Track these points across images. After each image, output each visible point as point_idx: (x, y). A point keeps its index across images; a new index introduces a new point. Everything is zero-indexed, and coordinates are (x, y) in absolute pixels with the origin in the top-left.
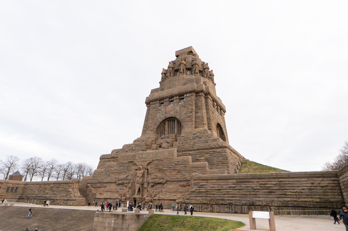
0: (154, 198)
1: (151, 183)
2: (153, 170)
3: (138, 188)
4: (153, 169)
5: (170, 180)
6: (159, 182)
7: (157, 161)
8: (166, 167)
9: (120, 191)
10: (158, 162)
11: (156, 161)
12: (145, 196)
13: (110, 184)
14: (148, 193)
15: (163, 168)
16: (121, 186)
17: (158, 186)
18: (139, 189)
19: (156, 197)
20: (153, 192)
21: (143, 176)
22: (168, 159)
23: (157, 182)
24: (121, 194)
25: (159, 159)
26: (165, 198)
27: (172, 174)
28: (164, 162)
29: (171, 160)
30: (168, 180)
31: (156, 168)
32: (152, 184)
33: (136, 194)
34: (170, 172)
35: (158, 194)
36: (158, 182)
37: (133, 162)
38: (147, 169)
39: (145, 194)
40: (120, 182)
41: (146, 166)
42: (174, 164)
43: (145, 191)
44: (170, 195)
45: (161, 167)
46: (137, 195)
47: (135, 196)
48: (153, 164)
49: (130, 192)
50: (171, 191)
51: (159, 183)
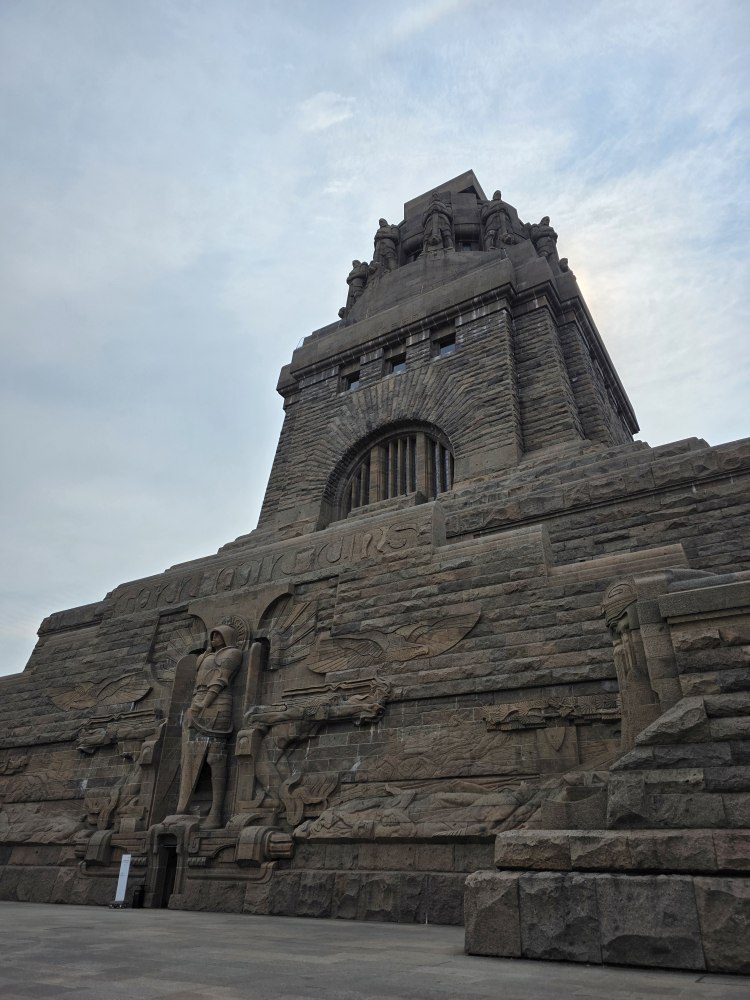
0: (298, 832)
1: (282, 721)
2: (297, 642)
3: (199, 761)
4: (298, 635)
5: (413, 695)
6: (337, 710)
7: (323, 585)
8: (382, 611)
9: (92, 790)
10: (331, 591)
11: (319, 585)
12: (238, 819)
13: (44, 751)
14: (260, 794)
15: (364, 623)
16: (100, 760)
17: (328, 740)
18: (205, 770)
19: (314, 825)
20: (293, 787)
21: (232, 683)
22: (396, 566)
23: (320, 716)
24: (95, 809)
25: (337, 569)
26: (382, 830)
27: (425, 649)
28: (365, 582)
29: (414, 565)
30: (398, 691)
31: (319, 625)
32: (290, 731)
33: (181, 804)
34: (407, 639)
35: (332, 794)
36: (330, 714)
37: (184, 610)
38: (264, 641)
39: (244, 804)
40: (100, 735)
41: (255, 626)
42: (434, 589)
43: (243, 780)
44: (418, 806)
45: (351, 615)
46: (187, 811)
47: (169, 819)
48: (299, 608)
49: (146, 797)
50: (422, 773)
51: (333, 723)
